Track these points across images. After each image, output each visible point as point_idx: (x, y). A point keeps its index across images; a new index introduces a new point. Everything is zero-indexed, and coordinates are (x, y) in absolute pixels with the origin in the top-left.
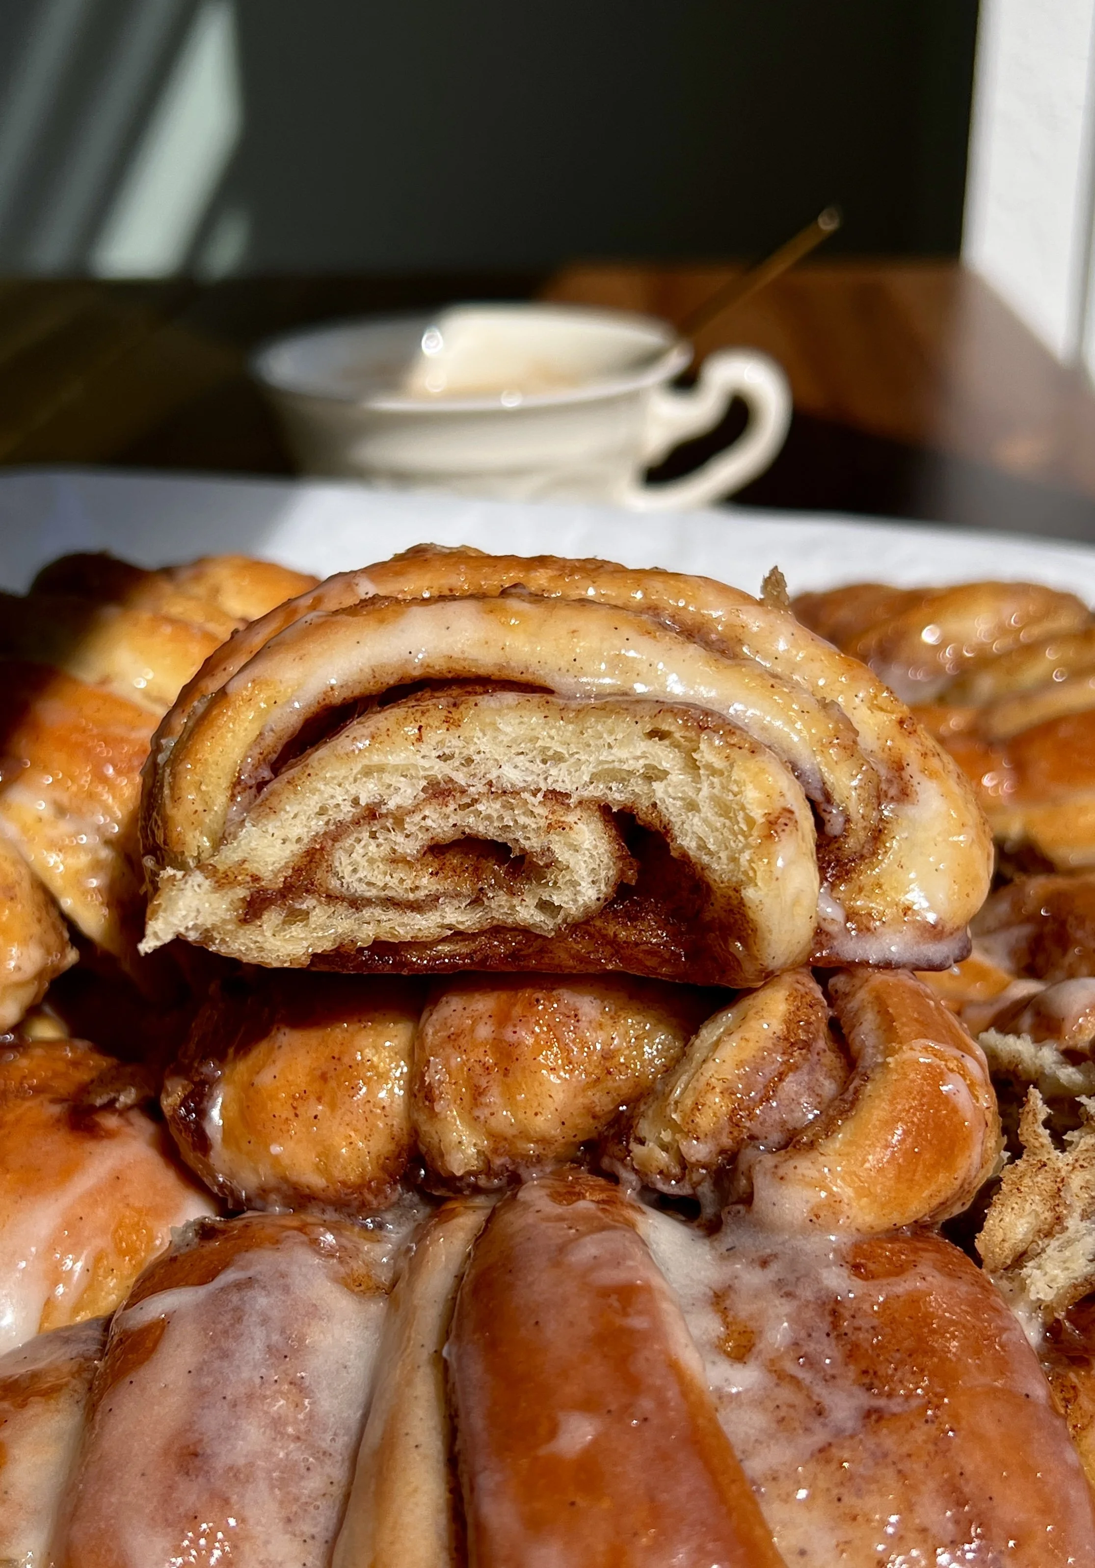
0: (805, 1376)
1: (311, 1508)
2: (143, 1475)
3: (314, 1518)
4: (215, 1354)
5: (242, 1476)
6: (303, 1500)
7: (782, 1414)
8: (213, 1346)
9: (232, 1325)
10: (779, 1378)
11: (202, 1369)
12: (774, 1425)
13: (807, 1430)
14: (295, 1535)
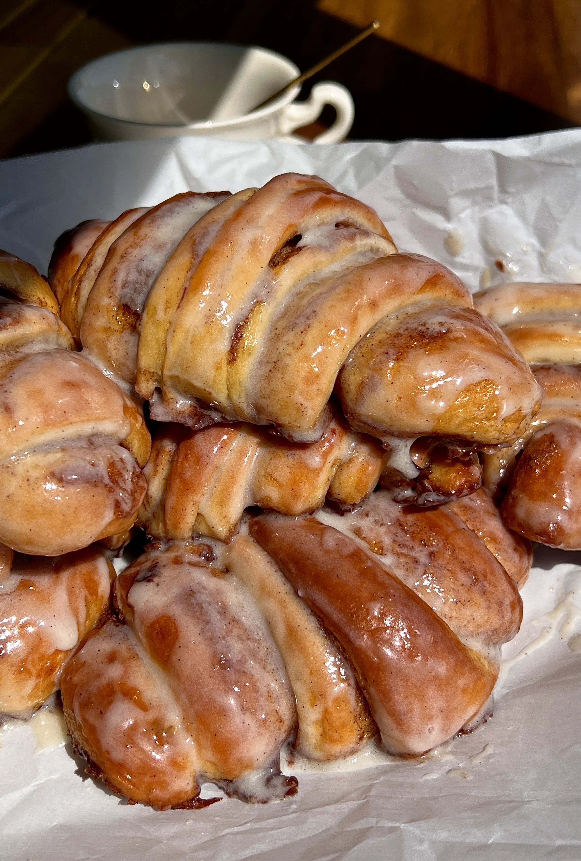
0: (405, 551)
1: (267, 661)
2: (211, 677)
3: (270, 663)
4: (204, 624)
5: (243, 662)
6: (264, 659)
7: (406, 568)
8: (201, 621)
9: (201, 610)
10: (398, 555)
11: (204, 631)
12: (406, 572)
13: (416, 568)
14: (269, 672)
